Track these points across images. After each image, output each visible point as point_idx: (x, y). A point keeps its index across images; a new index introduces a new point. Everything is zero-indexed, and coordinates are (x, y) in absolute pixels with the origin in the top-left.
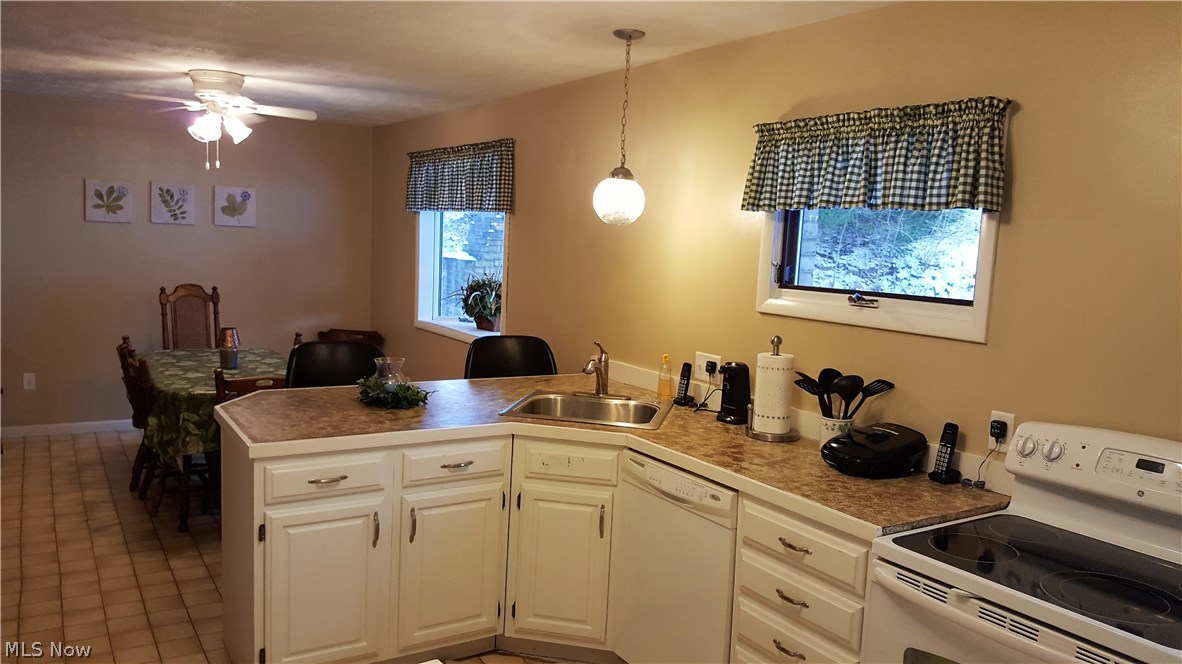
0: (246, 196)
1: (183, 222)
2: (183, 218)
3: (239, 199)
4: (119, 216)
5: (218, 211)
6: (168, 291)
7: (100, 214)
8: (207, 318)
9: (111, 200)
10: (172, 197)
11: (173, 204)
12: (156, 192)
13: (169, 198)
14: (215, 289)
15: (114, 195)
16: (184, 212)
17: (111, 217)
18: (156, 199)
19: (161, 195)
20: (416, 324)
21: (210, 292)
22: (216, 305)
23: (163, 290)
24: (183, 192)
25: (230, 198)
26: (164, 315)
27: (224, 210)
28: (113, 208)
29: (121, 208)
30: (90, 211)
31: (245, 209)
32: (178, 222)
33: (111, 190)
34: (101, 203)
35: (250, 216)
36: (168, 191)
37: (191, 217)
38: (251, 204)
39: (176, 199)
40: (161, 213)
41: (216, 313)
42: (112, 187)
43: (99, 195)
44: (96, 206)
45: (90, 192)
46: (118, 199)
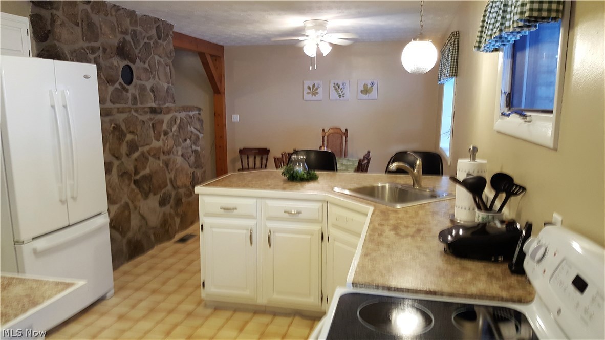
0: (372, 84)
1: (343, 99)
2: (344, 97)
3: (369, 86)
4: (317, 97)
5: (359, 91)
6: (326, 130)
7: (308, 97)
9: (313, 90)
10: (339, 87)
11: (339, 90)
12: (332, 85)
13: (337, 88)
14: (346, 130)
15: (315, 88)
16: (344, 94)
17: (314, 98)
18: (332, 88)
19: (334, 87)
21: (344, 131)
22: (346, 137)
23: (323, 130)
24: (344, 84)
25: (365, 85)
26: (323, 142)
27: (362, 92)
28: (314, 94)
29: (317, 93)
30: (305, 95)
31: (371, 92)
32: (341, 99)
33: (314, 85)
34: (310, 91)
35: (373, 94)
36: (337, 84)
37: (346, 96)
38: (375, 87)
39: (340, 88)
40: (334, 95)
41: (346, 141)
42: (314, 84)
43: (309, 88)
44: (308, 93)
45: (306, 87)
46: (317, 89)
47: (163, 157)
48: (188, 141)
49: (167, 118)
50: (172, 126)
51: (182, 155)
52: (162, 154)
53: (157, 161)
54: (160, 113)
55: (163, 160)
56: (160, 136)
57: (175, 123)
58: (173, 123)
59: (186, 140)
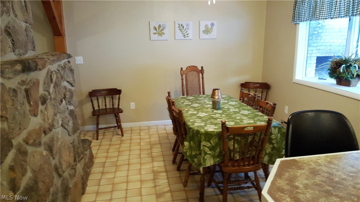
0: (213, 25)
1: (188, 38)
2: (188, 37)
3: (210, 26)
4: (163, 37)
5: (201, 32)
6: (184, 69)
7: (155, 37)
8: (199, 80)
9: (160, 30)
10: (183, 27)
11: (184, 31)
12: (177, 25)
13: (182, 28)
14: (202, 67)
15: (161, 28)
16: (188, 34)
17: (160, 38)
18: (177, 29)
19: (179, 27)
20: (294, 81)
21: (200, 69)
22: (202, 74)
23: (182, 69)
24: (188, 25)
25: (206, 26)
26: (182, 80)
27: (203, 32)
28: (161, 34)
29: (164, 34)
30: (152, 35)
31: (212, 31)
32: (185, 38)
33: (160, 26)
34: (156, 32)
35: (214, 34)
36: (182, 25)
37: (191, 36)
38: (215, 28)
39: (185, 28)
40: (179, 35)
41: (203, 78)
42: (160, 25)
43: (155, 29)
44: (154, 33)
45: (152, 28)
46: (163, 30)
47: (45, 139)
48: (64, 102)
49: (41, 75)
50: (49, 86)
51: (62, 126)
52: (43, 135)
53: (39, 149)
54: (36, 69)
55: (45, 143)
56: (38, 107)
57: (51, 80)
58: (50, 81)
59: (62, 101)
